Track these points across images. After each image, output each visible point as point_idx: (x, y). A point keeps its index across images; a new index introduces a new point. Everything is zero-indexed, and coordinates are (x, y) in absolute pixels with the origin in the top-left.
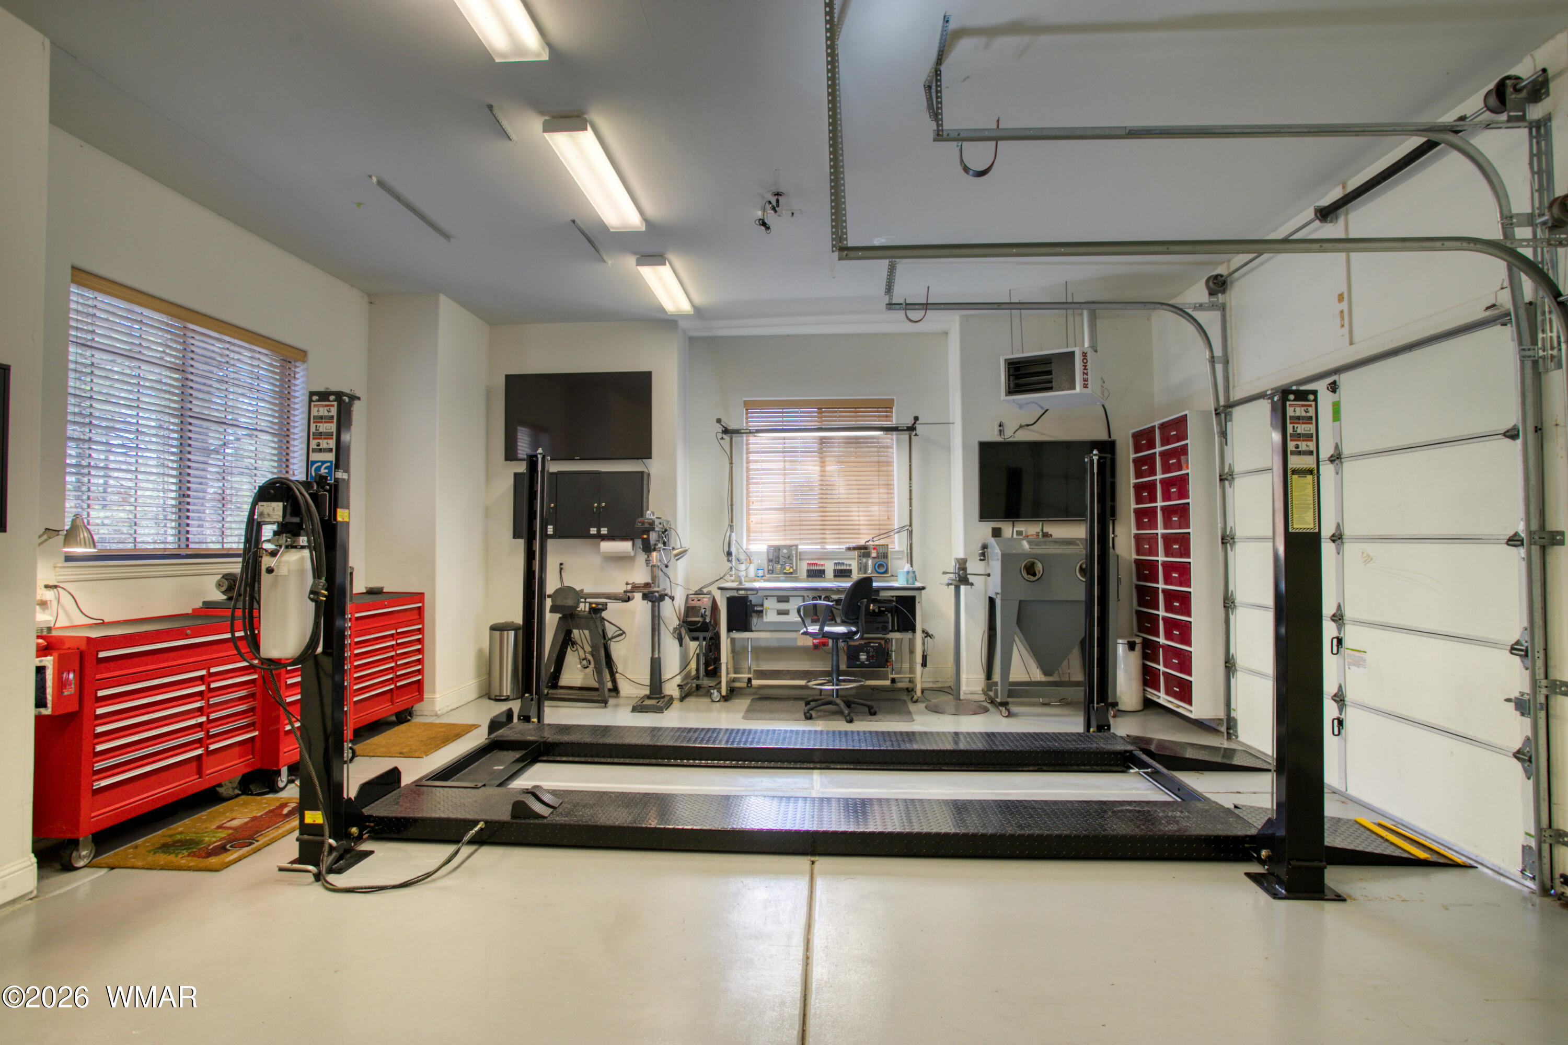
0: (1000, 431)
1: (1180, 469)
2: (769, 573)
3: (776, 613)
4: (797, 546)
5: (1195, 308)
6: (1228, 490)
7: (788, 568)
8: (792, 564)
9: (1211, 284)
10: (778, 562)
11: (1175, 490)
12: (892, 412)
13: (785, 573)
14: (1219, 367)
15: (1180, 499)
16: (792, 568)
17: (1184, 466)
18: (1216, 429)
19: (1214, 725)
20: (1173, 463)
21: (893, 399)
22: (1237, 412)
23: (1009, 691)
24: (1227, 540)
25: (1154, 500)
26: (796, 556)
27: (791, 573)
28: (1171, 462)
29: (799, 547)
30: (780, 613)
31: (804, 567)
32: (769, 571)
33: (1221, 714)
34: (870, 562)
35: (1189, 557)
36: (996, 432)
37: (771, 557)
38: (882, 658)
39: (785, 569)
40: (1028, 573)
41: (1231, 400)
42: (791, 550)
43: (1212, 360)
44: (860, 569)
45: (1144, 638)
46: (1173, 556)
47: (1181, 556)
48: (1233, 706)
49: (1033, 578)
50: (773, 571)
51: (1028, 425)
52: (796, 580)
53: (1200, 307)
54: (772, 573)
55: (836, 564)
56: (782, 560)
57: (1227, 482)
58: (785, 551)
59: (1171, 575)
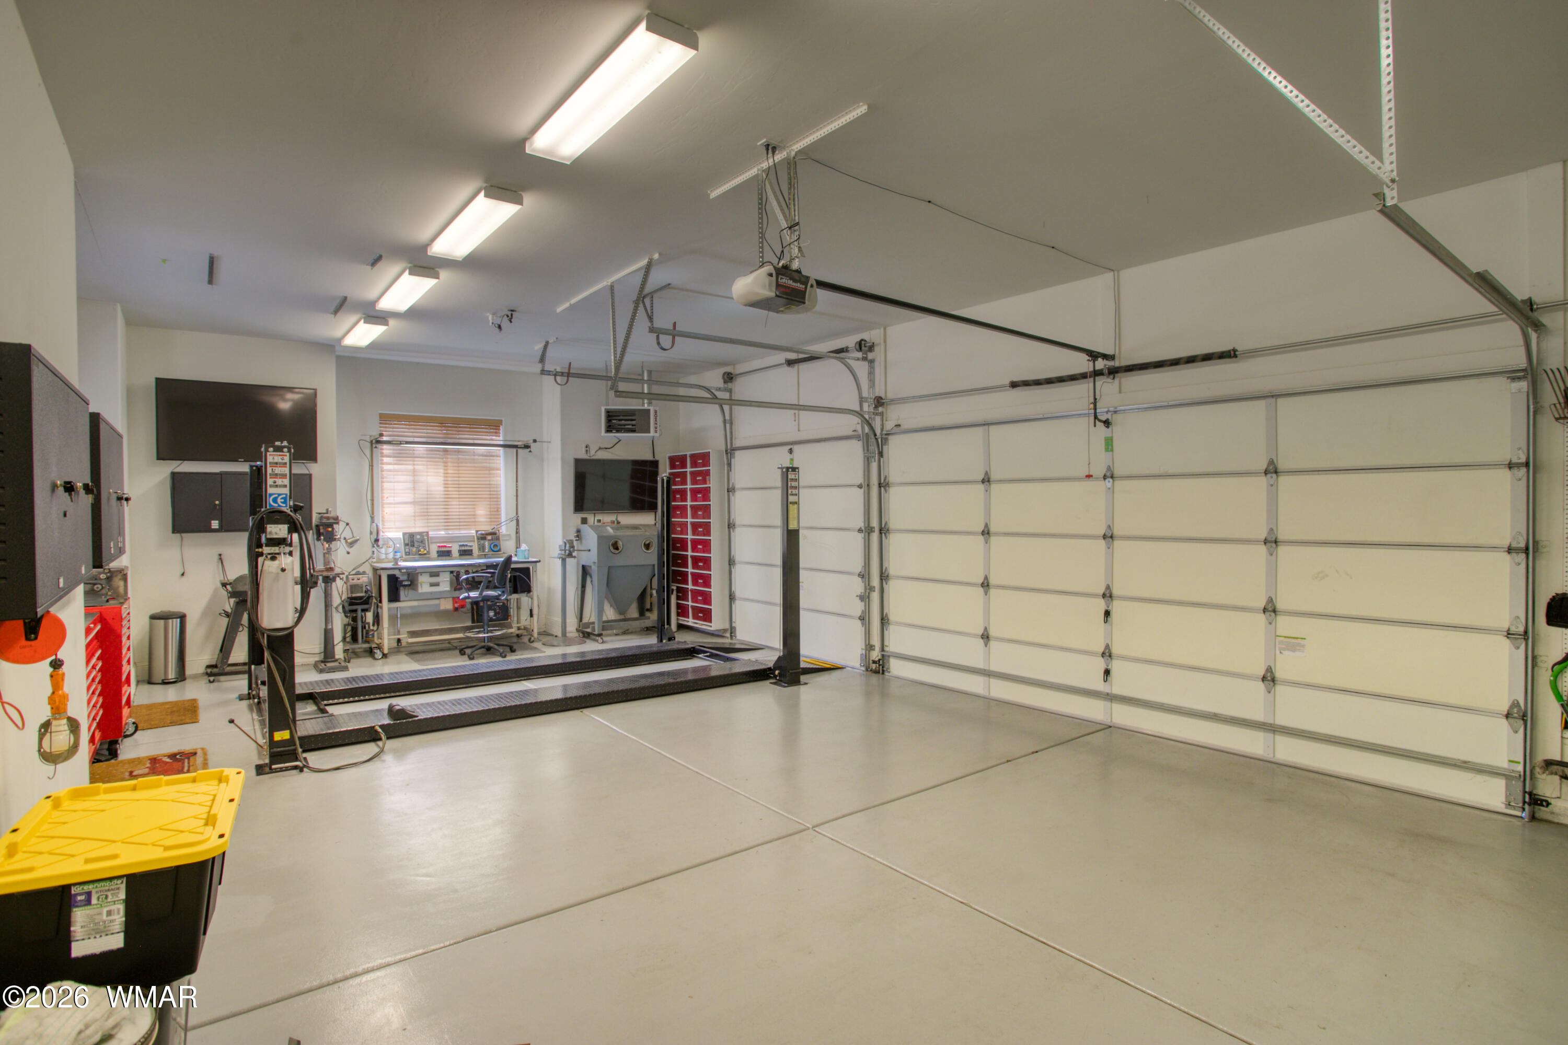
0: (587, 451)
1: (706, 484)
2: (406, 555)
3: (429, 584)
4: (428, 533)
5: (717, 390)
6: (732, 498)
7: (422, 550)
8: (425, 546)
9: (725, 377)
10: (413, 546)
11: (700, 496)
12: (500, 429)
13: (420, 554)
14: (728, 426)
15: (703, 501)
16: (425, 549)
17: (708, 482)
18: (726, 462)
19: (720, 633)
20: (699, 480)
21: (502, 420)
22: (737, 453)
23: (603, 626)
24: (731, 526)
25: (685, 500)
26: (428, 540)
27: (425, 554)
28: (698, 478)
29: (430, 533)
30: (432, 585)
31: (434, 549)
32: (406, 553)
33: (727, 626)
34: (487, 543)
35: (710, 536)
36: (584, 451)
37: (407, 542)
38: (504, 613)
39: (420, 551)
40: (614, 549)
41: (734, 446)
42: (424, 536)
43: (725, 422)
44: (479, 549)
45: (677, 587)
46: (698, 535)
47: (704, 535)
48: (733, 620)
49: (617, 552)
50: (409, 553)
51: (606, 448)
52: (429, 559)
53: (719, 389)
54: (409, 555)
55: (461, 546)
56: (416, 544)
57: (731, 493)
58: (418, 537)
59: (697, 547)
